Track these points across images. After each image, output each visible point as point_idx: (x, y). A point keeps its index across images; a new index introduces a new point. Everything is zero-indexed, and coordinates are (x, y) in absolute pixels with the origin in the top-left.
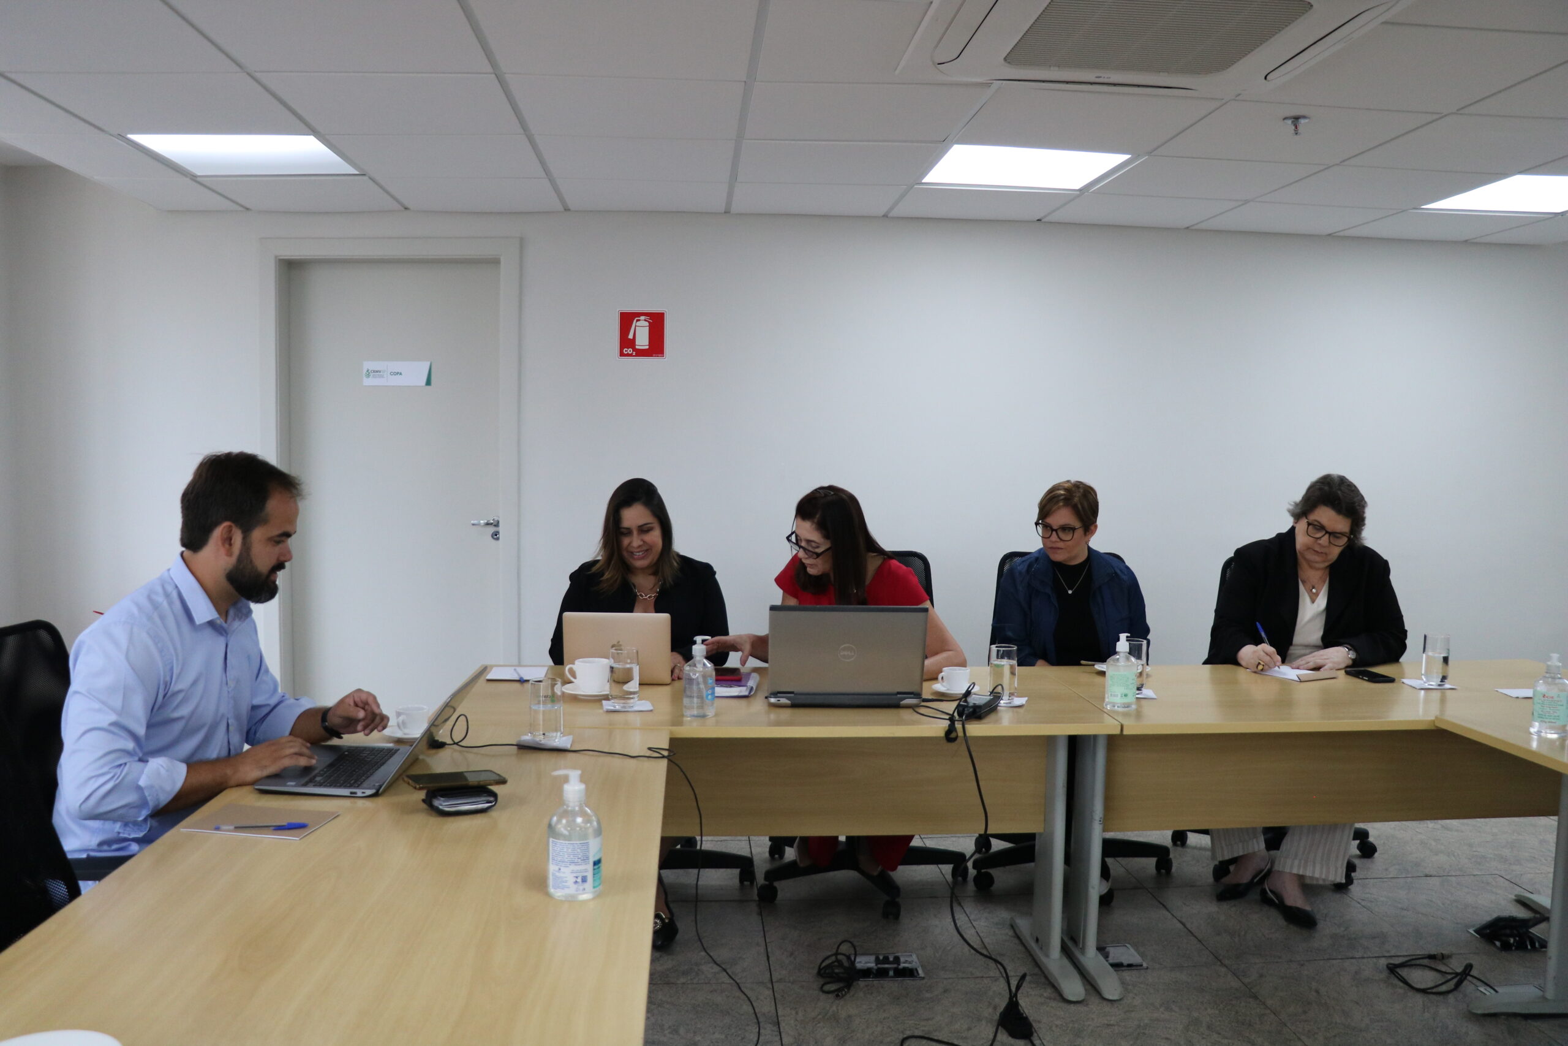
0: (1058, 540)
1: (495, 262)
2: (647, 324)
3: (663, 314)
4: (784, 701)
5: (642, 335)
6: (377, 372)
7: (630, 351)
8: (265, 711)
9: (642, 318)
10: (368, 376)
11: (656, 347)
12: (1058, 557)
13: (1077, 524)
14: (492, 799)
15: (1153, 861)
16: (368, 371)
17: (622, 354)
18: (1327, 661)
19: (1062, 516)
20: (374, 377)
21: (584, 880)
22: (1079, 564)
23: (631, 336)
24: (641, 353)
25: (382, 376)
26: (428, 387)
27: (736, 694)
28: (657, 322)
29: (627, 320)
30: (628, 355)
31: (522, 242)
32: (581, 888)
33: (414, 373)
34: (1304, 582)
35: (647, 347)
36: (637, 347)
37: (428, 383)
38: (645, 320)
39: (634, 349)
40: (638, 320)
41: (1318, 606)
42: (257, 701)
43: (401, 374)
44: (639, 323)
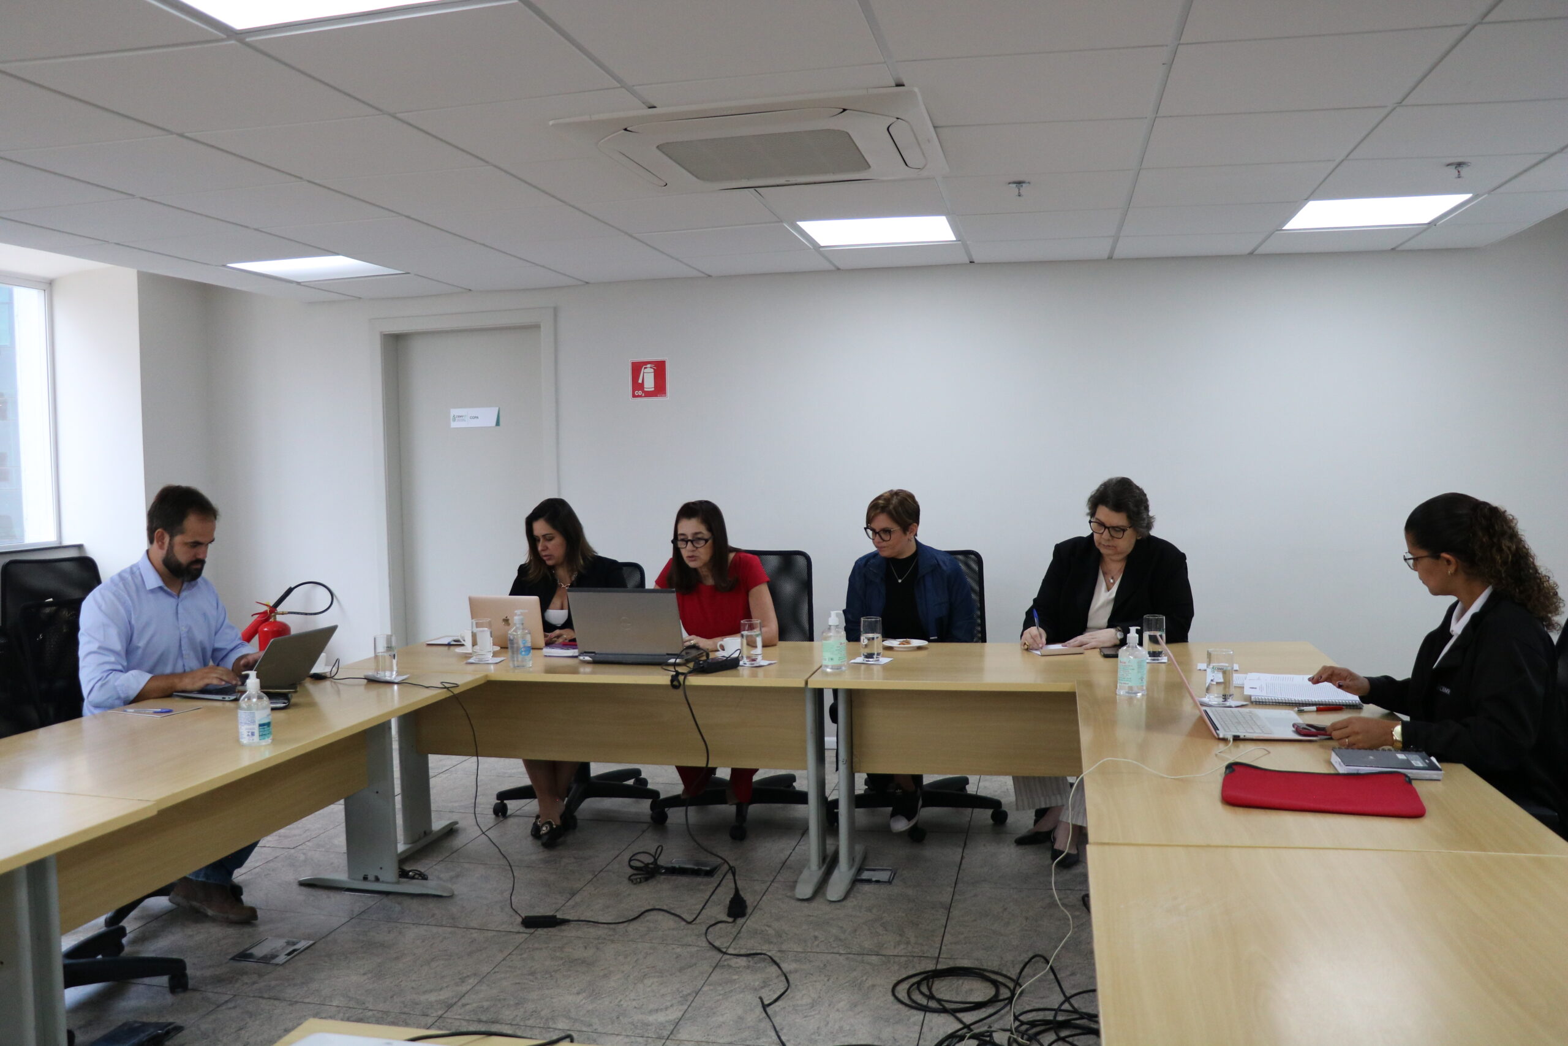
0: (881, 541)
1: (536, 327)
2: (652, 370)
3: (665, 361)
4: (587, 658)
5: (648, 379)
6: (461, 416)
7: (640, 393)
8: (224, 653)
9: (649, 366)
10: (454, 420)
11: (660, 389)
12: (886, 553)
13: (895, 528)
14: (286, 701)
15: (990, 812)
16: (454, 416)
17: (634, 396)
18: (1092, 640)
19: (882, 521)
20: (458, 420)
21: (253, 734)
22: (907, 558)
23: (640, 381)
24: (649, 394)
25: (464, 420)
26: (498, 427)
27: (571, 655)
28: (660, 369)
29: (637, 368)
30: (639, 396)
31: (556, 311)
32: (252, 739)
33: (486, 417)
34: (1105, 574)
35: (653, 389)
36: (645, 389)
37: (498, 424)
38: (651, 368)
39: (644, 392)
40: (645, 368)
41: (1110, 595)
42: (218, 645)
43: (478, 418)
44: (646, 370)
